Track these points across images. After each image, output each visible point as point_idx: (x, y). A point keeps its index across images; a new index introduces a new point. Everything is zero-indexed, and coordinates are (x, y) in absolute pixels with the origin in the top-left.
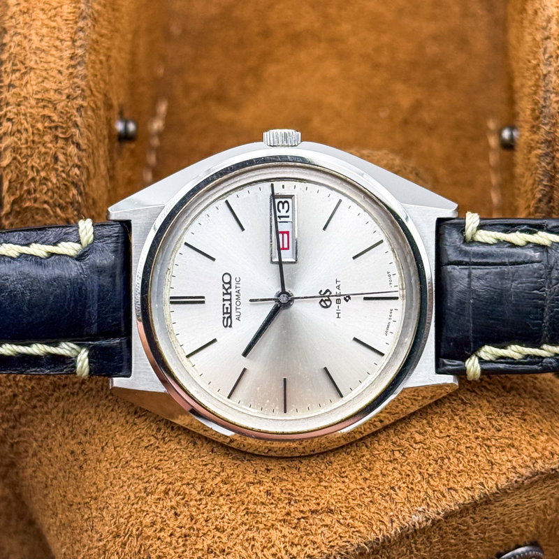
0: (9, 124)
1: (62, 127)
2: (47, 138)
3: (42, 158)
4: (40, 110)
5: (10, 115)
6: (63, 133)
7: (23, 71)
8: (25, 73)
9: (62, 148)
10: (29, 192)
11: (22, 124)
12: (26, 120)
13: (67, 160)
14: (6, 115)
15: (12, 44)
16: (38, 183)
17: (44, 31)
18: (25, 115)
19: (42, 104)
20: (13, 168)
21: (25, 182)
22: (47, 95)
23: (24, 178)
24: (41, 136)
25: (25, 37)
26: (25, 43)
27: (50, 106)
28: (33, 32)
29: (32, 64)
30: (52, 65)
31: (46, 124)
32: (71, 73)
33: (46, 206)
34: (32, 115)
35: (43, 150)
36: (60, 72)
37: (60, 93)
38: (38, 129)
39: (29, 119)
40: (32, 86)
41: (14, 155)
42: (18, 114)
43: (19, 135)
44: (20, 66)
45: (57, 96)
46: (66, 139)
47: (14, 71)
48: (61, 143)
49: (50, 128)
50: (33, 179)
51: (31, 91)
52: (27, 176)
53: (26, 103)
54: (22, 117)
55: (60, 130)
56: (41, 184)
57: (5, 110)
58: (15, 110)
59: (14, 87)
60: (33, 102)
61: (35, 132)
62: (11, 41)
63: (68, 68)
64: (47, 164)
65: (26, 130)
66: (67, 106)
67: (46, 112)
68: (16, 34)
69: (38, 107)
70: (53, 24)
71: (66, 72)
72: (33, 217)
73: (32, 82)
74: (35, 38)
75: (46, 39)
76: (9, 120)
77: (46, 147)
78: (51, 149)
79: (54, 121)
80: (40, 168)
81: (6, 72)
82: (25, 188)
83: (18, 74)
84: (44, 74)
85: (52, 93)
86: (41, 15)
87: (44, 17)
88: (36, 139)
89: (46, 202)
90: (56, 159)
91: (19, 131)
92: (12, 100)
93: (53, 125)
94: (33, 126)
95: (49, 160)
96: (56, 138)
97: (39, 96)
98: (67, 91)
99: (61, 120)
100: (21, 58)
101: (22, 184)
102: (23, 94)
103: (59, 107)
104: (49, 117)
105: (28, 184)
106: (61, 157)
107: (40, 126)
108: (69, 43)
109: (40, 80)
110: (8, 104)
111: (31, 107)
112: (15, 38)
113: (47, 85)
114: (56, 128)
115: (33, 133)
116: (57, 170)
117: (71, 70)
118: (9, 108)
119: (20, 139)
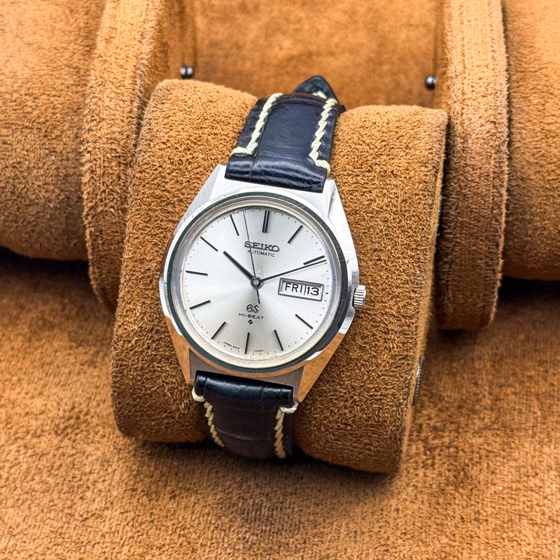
0: (89, 155)
1: (123, 157)
2: (114, 164)
3: (110, 177)
4: (109, 145)
5: (90, 149)
6: (123, 160)
7: (98, 120)
8: (99, 122)
9: (124, 170)
10: (101, 200)
11: (97, 155)
12: (99, 152)
13: (126, 178)
14: (87, 149)
15: (92, 104)
16: (107, 194)
17: (113, 95)
18: (99, 148)
19: (110, 141)
20: (91, 184)
21: (99, 193)
22: (113, 136)
23: (98, 190)
24: (110, 162)
25: (100, 99)
26: (100, 103)
27: (116, 142)
28: (105, 96)
29: (104, 116)
30: (117, 117)
31: (113, 155)
32: (130, 122)
33: (112, 210)
34: (104, 149)
35: (111, 172)
36: (122, 121)
37: (122, 134)
38: (108, 158)
39: (102, 151)
40: (105, 129)
41: (91, 175)
42: (94, 148)
43: (95, 162)
44: (96, 117)
45: (120, 136)
46: (126, 164)
47: (92, 121)
48: (122, 167)
49: (116, 157)
50: (104, 191)
51: (103, 133)
52: (100, 189)
53: (100, 141)
54: (97, 150)
55: (122, 158)
56: (109, 194)
57: (86, 145)
58: (93, 146)
59: (92, 131)
60: (105, 140)
61: (106, 159)
62: (91, 102)
63: (127, 118)
64: (113, 180)
65: (100, 158)
66: (126, 142)
67: (113, 146)
68: (94, 97)
69: (107, 144)
70: (119, 91)
71: (126, 121)
72: (104, 218)
73: (104, 127)
74: (107, 100)
75: (114, 100)
76: (89, 152)
77: (112, 170)
78: (116, 170)
79: (118, 153)
80: (108, 184)
81: (87, 121)
82: (99, 197)
83: (95, 123)
84: (112, 122)
85: (117, 134)
86: (111, 86)
87: (113, 87)
88: (106, 165)
89: (112, 207)
90: (119, 178)
91: (95, 159)
92: (90, 139)
93: (118, 155)
94: (104, 156)
95: (114, 178)
96: (119, 163)
97: (108, 136)
98: (127, 133)
99: (123, 152)
100: (97, 112)
101: (97, 194)
102: (98, 135)
103: (122, 143)
104: (115, 150)
105: (101, 195)
106: (123, 176)
107: (109, 155)
108: (129, 103)
109: (109, 126)
110: (88, 142)
111: (103, 144)
112: (93, 100)
113: (114, 129)
114: (119, 157)
115: (104, 161)
116: (120, 185)
117: (129, 119)
118: (89, 144)
119: (95, 165)
